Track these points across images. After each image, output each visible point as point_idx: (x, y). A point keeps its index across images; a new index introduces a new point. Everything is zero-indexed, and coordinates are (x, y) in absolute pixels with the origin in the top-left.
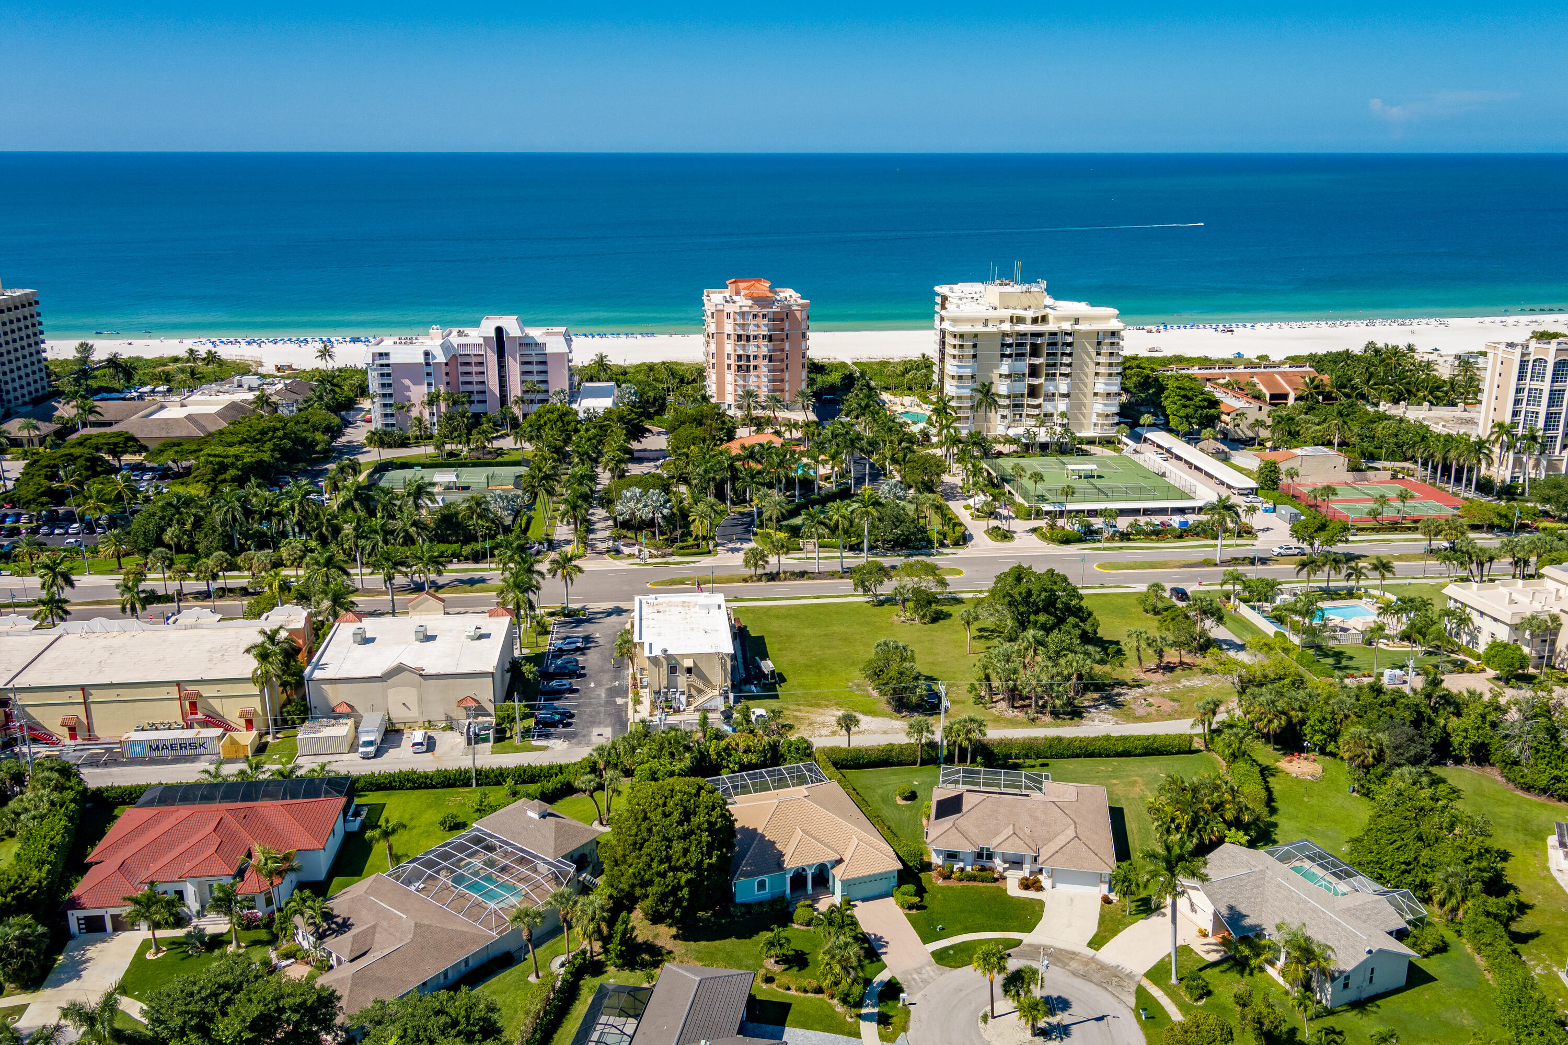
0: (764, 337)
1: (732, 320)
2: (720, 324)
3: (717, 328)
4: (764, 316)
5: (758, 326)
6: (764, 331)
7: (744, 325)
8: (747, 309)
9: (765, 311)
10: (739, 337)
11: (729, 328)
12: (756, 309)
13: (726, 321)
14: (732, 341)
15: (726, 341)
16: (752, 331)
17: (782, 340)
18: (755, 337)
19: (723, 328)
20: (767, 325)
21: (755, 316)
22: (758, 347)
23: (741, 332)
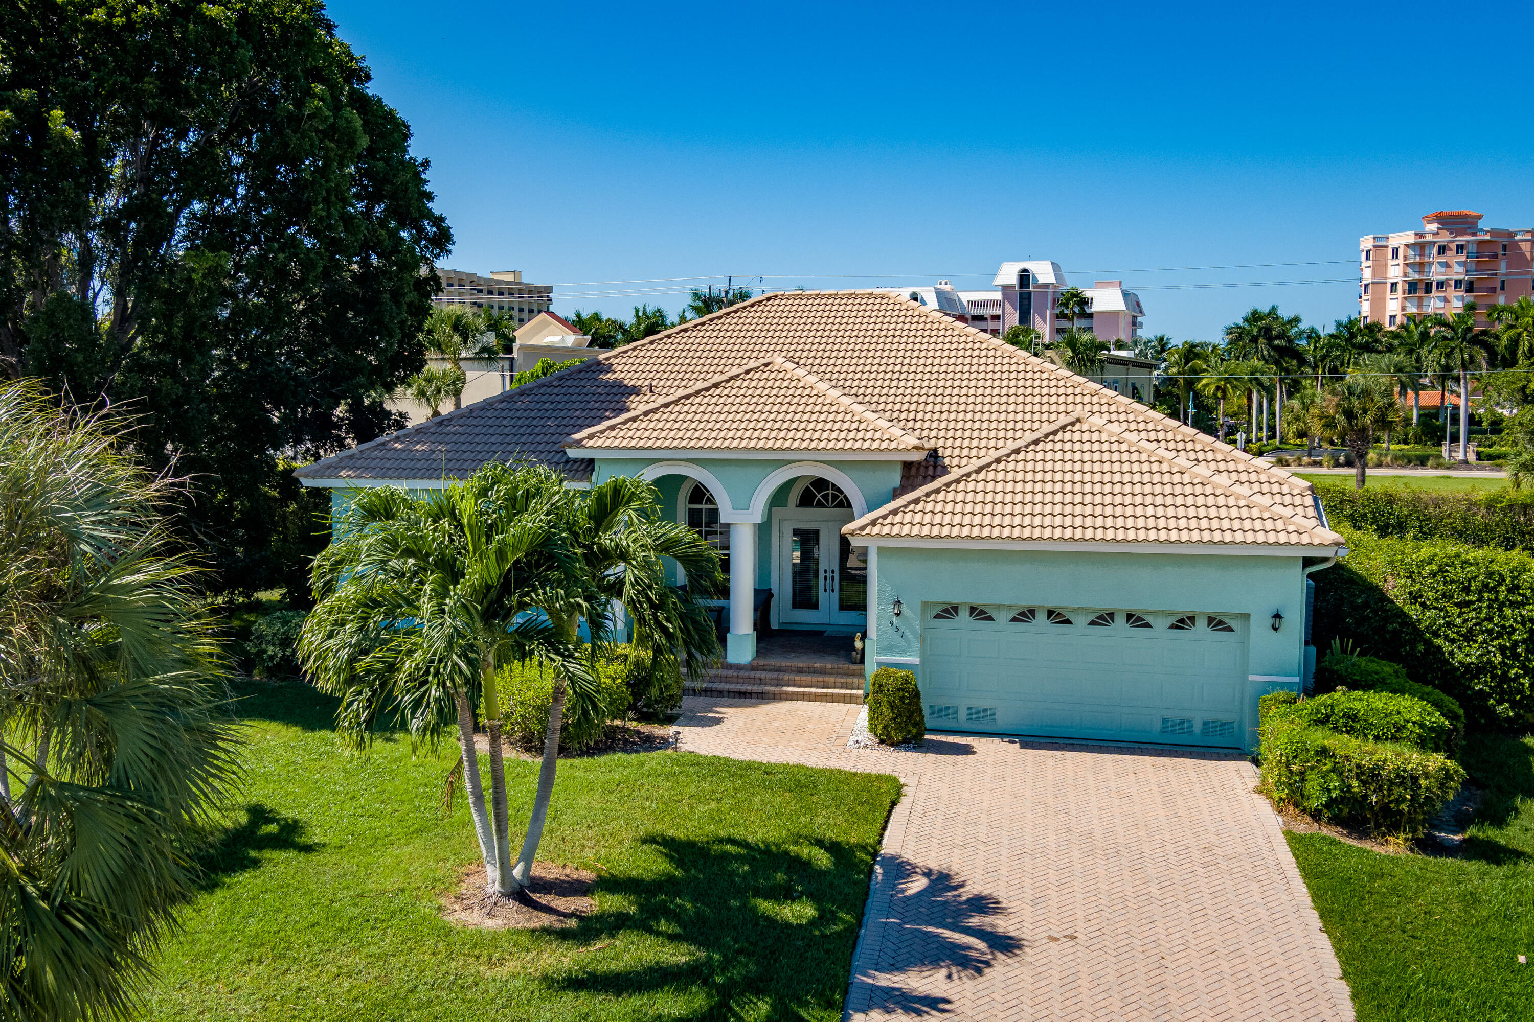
0: (1458, 283)
1: (1401, 261)
2: (1379, 268)
3: (1374, 273)
4: (1460, 248)
5: (1447, 265)
6: (1458, 273)
7: (1422, 264)
8: (1429, 238)
9: (1462, 239)
10: (1412, 287)
11: (1395, 272)
12: (1445, 237)
13: (1391, 262)
14: (1399, 294)
15: (1389, 295)
16: (1436, 273)
17: (1493, 290)
18: (1440, 285)
19: (1385, 272)
20: (1463, 264)
21: (1442, 250)
22: (1446, 300)
23: (1417, 277)
